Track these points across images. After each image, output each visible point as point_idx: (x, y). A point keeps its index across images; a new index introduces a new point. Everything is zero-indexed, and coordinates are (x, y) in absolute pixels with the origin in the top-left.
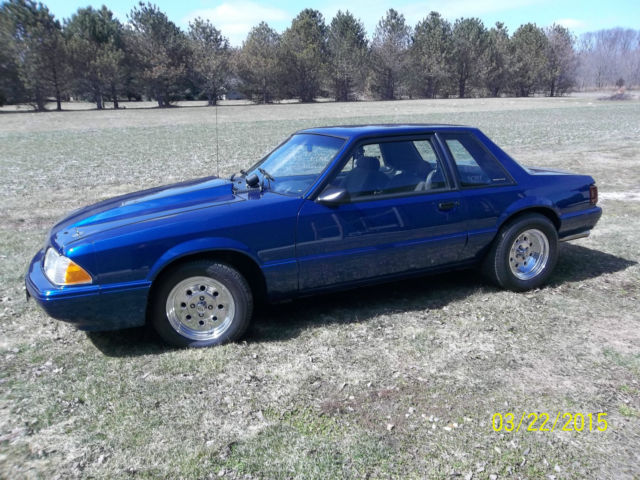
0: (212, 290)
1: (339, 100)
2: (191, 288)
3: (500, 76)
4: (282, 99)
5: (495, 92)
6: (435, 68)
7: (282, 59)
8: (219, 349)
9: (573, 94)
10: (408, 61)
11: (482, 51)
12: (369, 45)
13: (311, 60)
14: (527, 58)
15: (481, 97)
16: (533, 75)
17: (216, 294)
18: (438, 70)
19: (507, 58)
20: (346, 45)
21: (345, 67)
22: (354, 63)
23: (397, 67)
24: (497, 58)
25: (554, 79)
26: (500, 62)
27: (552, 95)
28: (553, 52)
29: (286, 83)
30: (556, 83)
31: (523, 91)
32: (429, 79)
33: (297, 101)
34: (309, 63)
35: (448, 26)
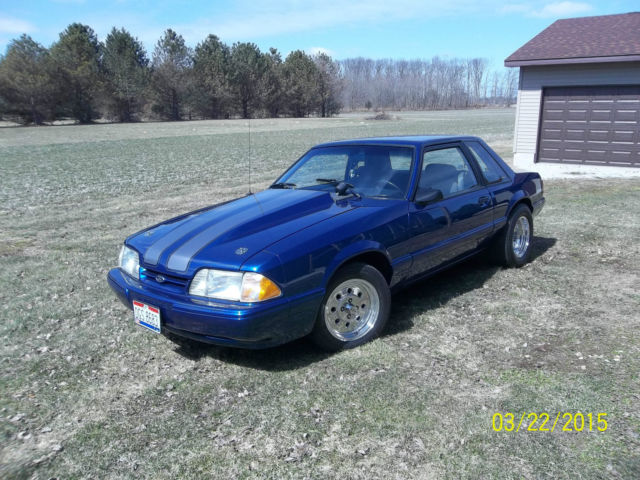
0: (356, 291)
2: (340, 292)
3: (278, 99)
5: (274, 112)
6: (220, 89)
7: (54, 76)
9: (340, 115)
10: (191, 82)
11: (261, 76)
12: (150, 65)
13: (87, 78)
14: (301, 82)
15: (260, 117)
16: (307, 97)
17: (360, 294)
18: (223, 91)
19: (283, 81)
20: (126, 65)
21: (125, 87)
22: (137, 82)
23: (182, 87)
24: (273, 80)
25: (324, 101)
26: (278, 86)
27: (323, 116)
28: (321, 77)
29: (59, 103)
30: (326, 105)
31: (299, 112)
32: (214, 100)
33: (73, 122)
34: (86, 81)
35: (227, 49)
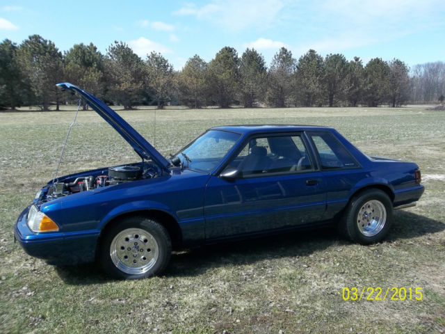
0: (143, 238)
1: (246, 107)
2: (129, 236)
3: (357, 93)
4: (208, 105)
5: (354, 102)
6: (312, 86)
7: (208, 79)
8: (146, 281)
9: (408, 106)
10: (294, 81)
11: (344, 77)
12: (267, 70)
13: (227, 79)
14: (376, 81)
15: (345, 106)
16: (380, 92)
17: (146, 241)
18: (314, 87)
19: (362, 81)
20: (252, 71)
21: (250, 85)
22: (256, 82)
23: (287, 86)
24: (355, 81)
25: (395, 95)
26: (357, 84)
27: (394, 106)
28: (393, 77)
29: (211, 95)
30: (397, 98)
31: (373, 103)
32: (308, 94)
33: (217, 107)
34: (226, 82)
35: (322, 59)
